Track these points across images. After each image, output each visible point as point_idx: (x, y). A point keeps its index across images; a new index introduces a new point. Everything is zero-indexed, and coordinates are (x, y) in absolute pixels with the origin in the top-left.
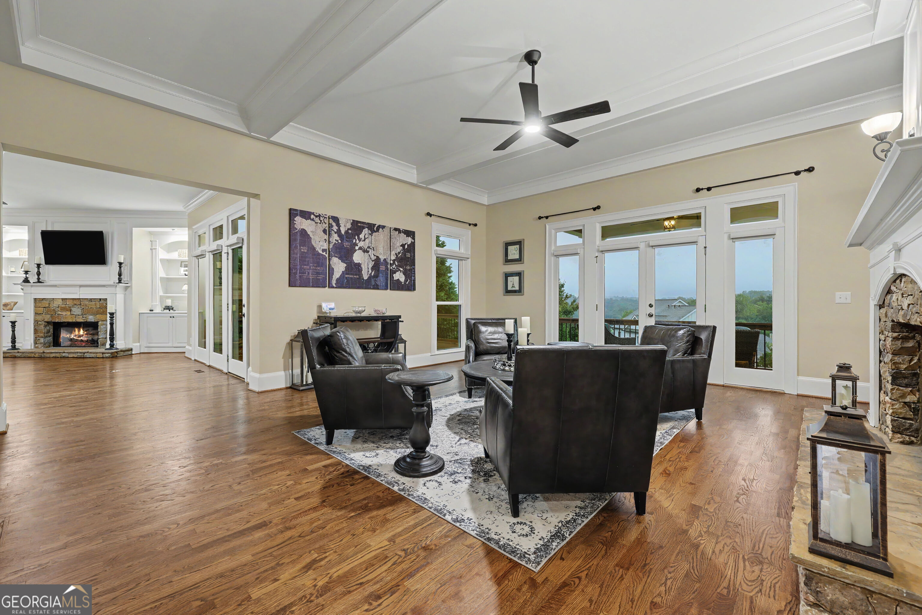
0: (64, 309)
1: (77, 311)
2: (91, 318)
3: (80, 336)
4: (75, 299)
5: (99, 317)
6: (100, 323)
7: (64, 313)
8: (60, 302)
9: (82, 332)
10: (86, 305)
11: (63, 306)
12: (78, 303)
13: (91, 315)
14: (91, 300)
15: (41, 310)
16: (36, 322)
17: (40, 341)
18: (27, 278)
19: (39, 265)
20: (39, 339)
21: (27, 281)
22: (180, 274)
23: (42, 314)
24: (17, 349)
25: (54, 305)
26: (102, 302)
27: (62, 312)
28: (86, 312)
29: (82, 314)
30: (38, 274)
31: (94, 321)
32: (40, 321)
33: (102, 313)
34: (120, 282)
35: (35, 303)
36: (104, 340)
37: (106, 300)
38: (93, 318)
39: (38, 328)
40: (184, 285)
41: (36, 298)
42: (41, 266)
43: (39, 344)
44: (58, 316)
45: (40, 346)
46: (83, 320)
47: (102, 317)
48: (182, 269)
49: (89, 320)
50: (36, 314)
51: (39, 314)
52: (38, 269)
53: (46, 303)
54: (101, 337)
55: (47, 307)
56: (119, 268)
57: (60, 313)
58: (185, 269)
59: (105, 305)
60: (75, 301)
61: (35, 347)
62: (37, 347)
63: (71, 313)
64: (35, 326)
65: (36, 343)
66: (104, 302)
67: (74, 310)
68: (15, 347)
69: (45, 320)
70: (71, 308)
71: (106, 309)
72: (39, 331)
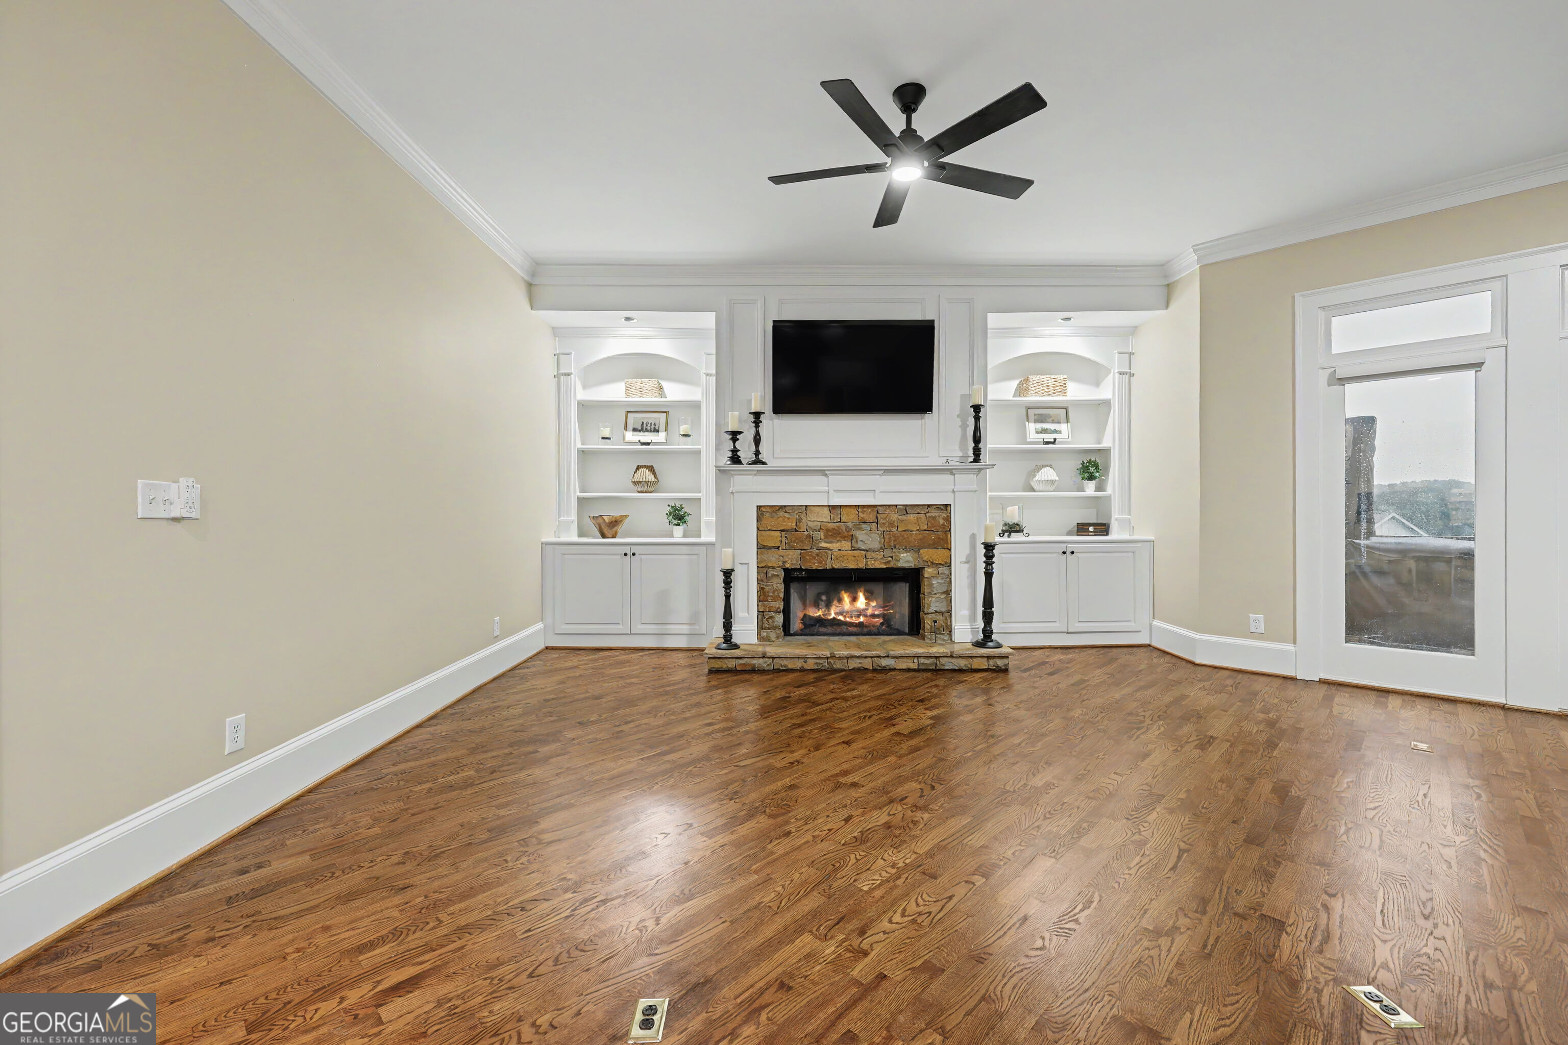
0: (833, 534)
1: (869, 539)
2: (906, 560)
4: (864, 506)
5: (928, 554)
6: (928, 572)
7: (835, 546)
8: (825, 516)
9: (861, 602)
10: (891, 524)
11: (831, 526)
12: (871, 517)
13: (906, 550)
14: (906, 509)
15: (774, 538)
16: (763, 570)
17: (774, 622)
18: (735, 451)
19: (757, 416)
20: (771, 617)
21: (735, 459)
22: (1028, 440)
23: (778, 548)
24: (736, 647)
25: (809, 523)
26: (937, 515)
27: (831, 542)
28: (892, 542)
29: (883, 549)
30: (757, 440)
31: (906, 565)
32: (773, 568)
33: (935, 545)
34: (977, 459)
35: (759, 519)
36: (940, 618)
37: (938, 507)
38: (911, 559)
39: (767, 585)
40: (1040, 467)
41: (764, 506)
42: (762, 418)
43: (769, 629)
44: (817, 555)
45: (773, 635)
46: (885, 563)
47: (937, 555)
48: (1032, 427)
49: (902, 564)
50: (761, 547)
51: (770, 548)
52: (757, 426)
53: (788, 518)
54: (932, 609)
55: (791, 530)
56: (973, 420)
57: (823, 545)
58: (1040, 426)
59: (941, 522)
60: (863, 512)
61: (760, 638)
62: (768, 639)
63: (854, 545)
64: (759, 581)
65: (760, 628)
66: (941, 516)
67: (860, 535)
68: (730, 640)
69: (788, 566)
70: (853, 533)
71: (947, 536)
72: (771, 594)
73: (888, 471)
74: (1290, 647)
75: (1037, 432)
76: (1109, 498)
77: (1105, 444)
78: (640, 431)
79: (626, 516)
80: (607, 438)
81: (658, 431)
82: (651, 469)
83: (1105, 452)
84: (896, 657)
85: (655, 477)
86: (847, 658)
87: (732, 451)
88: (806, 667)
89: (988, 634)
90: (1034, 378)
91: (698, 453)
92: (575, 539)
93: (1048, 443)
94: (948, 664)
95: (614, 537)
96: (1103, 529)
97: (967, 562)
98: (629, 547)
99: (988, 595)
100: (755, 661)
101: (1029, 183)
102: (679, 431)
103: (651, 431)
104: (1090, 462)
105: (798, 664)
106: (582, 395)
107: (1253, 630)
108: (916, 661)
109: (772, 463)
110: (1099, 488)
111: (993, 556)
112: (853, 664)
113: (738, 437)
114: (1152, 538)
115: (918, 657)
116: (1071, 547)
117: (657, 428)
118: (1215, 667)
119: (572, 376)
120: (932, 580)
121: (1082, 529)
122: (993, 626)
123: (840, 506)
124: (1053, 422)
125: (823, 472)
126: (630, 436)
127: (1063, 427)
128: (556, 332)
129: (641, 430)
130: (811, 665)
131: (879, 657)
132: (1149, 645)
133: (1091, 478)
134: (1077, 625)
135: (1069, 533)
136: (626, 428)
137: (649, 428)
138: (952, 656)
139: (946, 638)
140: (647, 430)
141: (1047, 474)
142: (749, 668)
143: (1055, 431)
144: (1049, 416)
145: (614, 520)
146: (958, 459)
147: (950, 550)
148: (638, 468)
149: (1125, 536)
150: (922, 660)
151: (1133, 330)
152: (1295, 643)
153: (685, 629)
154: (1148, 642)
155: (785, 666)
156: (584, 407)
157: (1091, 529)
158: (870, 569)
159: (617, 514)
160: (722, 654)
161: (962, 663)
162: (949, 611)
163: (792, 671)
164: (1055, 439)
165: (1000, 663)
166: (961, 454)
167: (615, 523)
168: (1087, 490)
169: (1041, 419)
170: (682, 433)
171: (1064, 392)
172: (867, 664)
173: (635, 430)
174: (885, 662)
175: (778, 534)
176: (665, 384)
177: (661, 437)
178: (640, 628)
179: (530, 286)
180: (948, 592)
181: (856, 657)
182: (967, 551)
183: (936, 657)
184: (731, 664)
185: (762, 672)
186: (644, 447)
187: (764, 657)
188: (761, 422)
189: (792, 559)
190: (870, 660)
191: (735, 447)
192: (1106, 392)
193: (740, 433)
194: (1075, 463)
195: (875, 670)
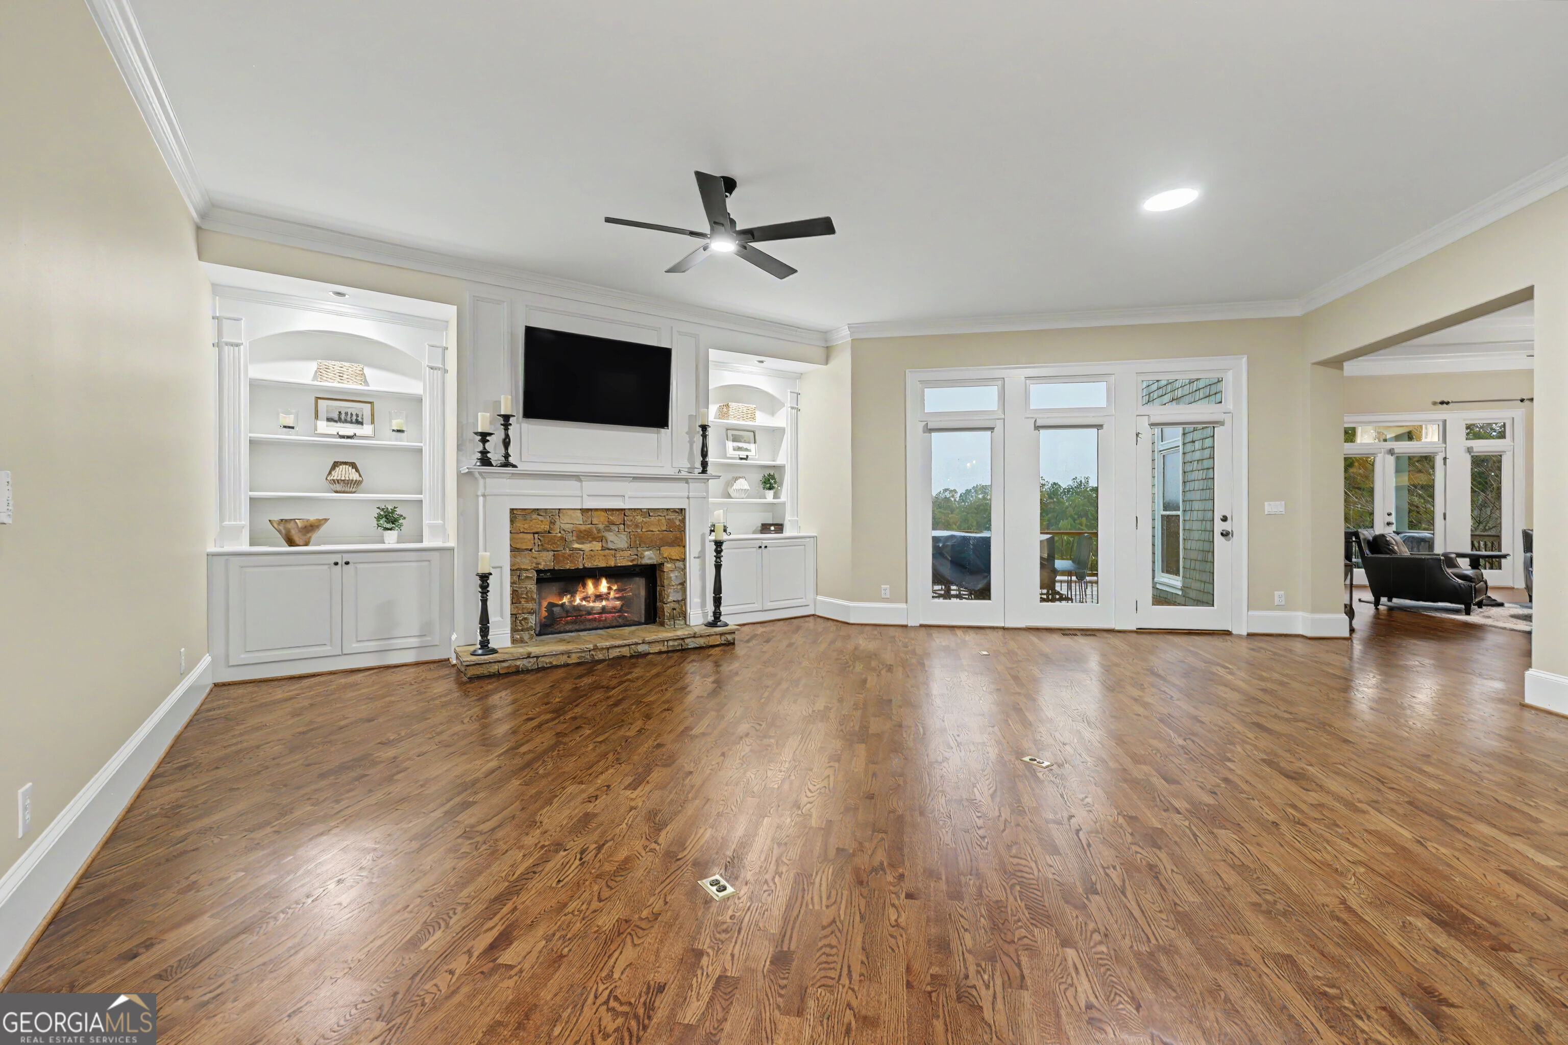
0: (585, 536)
1: (618, 540)
2: (649, 557)
3: (599, 597)
4: (613, 510)
5: (667, 551)
6: (668, 566)
7: (586, 547)
8: (578, 518)
10: (637, 526)
11: (583, 528)
12: (618, 519)
13: (649, 548)
14: (648, 512)
15: (527, 540)
16: (515, 571)
17: (528, 623)
18: (484, 453)
19: (506, 418)
20: (525, 619)
21: (485, 461)
22: (728, 456)
23: (531, 550)
24: (494, 651)
25: (562, 526)
26: (674, 517)
27: (583, 543)
28: (637, 542)
29: (630, 547)
30: (506, 443)
31: (649, 562)
32: (527, 570)
33: (672, 544)
34: (704, 471)
35: (512, 522)
36: (676, 606)
37: (674, 511)
38: (653, 556)
39: (520, 588)
40: (736, 479)
41: (516, 509)
42: (512, 420)
43: (522, 630)
44: (570, 556)
45: (526, 636)
46: (632, 561)
47: (673, 552)
48: (730, 445)
49: (646, 561)
50: (514, 550)
51: (523, 550)
52: (506, 429)
53: (542, 521)
54: (671, 599)
55: (545, 532)
56: (701, 438)
57: (576, 546)
58: (736, 444)
59: (678, 523)
60: (612, 515)
61: (514, 641)
62: (522, 641)
63: (604, 545)
64: (512, 583)
65: (514, 630)
66: (677, 518)
67: (610, 536)
68: (487, 646)
69: (541, 567)
70: (604, 534)
71: (681, 534)
72: (524, 596)
73: (637, 478)
74: (903, 606)
75: (734, 450)
76: (783, 504)
77: (779, 462)
78: (336, 421)
79: (326, 520)
80: (289, 427)
81: (361, 423)
82: (353, 465)
83: (780, 468)
84: (650, 643)
85: (360, 476)
86: (608, 649)
87: (481, 452)
88: (570, 661)
89: (717, 615)
90: (732, 405)
91: (420, 451)
92: (245, 547)
93: (741, 459)
94: (691, 643)
95: (306, 544)
96: (779, 528)
97: (698, 557)
98: (339, 556)
99: (717, 585)
100: (518, 663)
101: (794, 271)
102: (391, 426)
103: (351, 422)
104: (769, 475)
105: (563, 660)
106: (258, 371)
107: (883, 596)
108: (666, 643)
109: (521, 467)
110: (776, 496)
111: (722, 551)
112: (614, 653)
113: (488, 438)
114: (815, 534)
115: (667, 641)
116: (765, 543)
117: (360, 419)
118: (862, 625)
119: (242, 347)
120: (671, 574)
121: (765, 528)
122: (722, 609)
123: (591, 510)
124: (745, 442)
125: (577, 477)
126: (323, 426)
127: (752, 447)
128: (216, 289)
129: (340, 420)
130: (574, 659)
131: (637, 644)
132: (813, 615)
133: (770, 488)
134: (770, 604)
135: (754, 532)
136: (317, 417)
137: (349, 419)
138: (694, 637)
139: (682, 622)
140: (346, 421)
141: (742, 484)
142: (514, 670)
143: (747, 450)
144: (742, 437)
145: (308, 524)
146: (686, 470)
147: (684, 547)
148: (336, 465)
149: (795, 534)
150: (671, 643)
151: (800, 376)
152: (906, 603)
153: (414, 642)
154: (813, 613)
155: (551, 663)
156: (255, 386)
157: (772, 528)
158: (620, 567)
159: (312, 517)
160: (484, 660)
161: (701, 642)
162: (684, 599)
163: (557, 667)
164: (747, 456)
165: (730, 637)
166: (689, 466)
167: (311, 528)
168: (767, 497)
169: (736, 439)
170: (395, 428)
171: (754, 419)
172: (626, 651)
173: (329, 420)
174: (642, 648)
175: (530, 536)
176: (367, 371)
177: (367, 429)
178: (356, 647)
179: (198, 228)
180: (683, 584)
181: (616, 647)
182: (699, 549)
183: (683, 639)
184: (494, 668)
185: (528, 671)
186: (343, 440)
187: (529, 657)
188: (511, 424)
189: (546, 561)
190: (627, 648)
191: (484, 448)
192: (780, 420)
193: (490, 434)
194: (758, 477)
195: (632, 657)
